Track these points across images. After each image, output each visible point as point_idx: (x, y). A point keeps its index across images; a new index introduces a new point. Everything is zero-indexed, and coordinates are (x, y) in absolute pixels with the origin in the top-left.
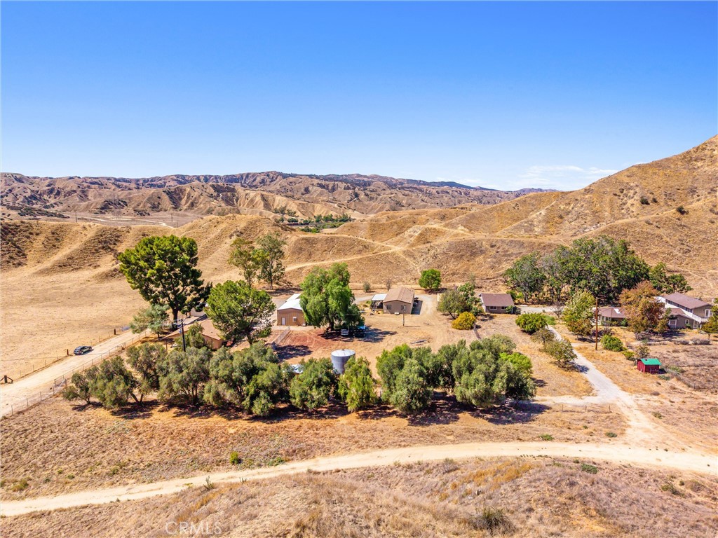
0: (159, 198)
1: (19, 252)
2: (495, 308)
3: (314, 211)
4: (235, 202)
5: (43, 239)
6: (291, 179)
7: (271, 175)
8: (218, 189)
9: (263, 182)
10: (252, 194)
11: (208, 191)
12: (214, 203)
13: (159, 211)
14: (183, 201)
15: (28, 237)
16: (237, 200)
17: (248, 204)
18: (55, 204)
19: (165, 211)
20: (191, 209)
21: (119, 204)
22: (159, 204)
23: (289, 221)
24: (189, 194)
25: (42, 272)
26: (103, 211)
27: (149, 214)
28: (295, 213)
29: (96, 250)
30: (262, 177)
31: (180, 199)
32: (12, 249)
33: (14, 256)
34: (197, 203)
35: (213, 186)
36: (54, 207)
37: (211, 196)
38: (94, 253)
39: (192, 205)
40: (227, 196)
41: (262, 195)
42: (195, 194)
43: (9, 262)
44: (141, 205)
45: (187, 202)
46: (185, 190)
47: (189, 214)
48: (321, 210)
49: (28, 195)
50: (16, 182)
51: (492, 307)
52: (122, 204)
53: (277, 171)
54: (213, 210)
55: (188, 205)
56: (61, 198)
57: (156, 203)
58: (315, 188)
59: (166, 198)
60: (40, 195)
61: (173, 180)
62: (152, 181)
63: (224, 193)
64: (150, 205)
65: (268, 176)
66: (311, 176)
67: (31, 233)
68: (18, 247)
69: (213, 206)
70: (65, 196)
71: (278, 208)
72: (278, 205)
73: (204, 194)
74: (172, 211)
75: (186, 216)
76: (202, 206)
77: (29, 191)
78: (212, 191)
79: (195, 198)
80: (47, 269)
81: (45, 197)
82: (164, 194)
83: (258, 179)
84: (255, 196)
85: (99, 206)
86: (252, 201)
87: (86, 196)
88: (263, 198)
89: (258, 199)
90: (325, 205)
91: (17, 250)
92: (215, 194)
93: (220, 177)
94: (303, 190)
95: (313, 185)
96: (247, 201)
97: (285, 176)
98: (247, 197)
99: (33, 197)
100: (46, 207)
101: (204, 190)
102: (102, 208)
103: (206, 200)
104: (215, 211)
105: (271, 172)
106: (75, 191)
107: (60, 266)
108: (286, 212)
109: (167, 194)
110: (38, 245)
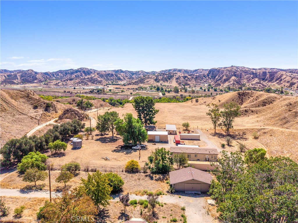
5: (252, 99)
15: (249, 98)
29: (259, 105)
32: (240, 101)
67: (251, 96)
110: (249, 101)
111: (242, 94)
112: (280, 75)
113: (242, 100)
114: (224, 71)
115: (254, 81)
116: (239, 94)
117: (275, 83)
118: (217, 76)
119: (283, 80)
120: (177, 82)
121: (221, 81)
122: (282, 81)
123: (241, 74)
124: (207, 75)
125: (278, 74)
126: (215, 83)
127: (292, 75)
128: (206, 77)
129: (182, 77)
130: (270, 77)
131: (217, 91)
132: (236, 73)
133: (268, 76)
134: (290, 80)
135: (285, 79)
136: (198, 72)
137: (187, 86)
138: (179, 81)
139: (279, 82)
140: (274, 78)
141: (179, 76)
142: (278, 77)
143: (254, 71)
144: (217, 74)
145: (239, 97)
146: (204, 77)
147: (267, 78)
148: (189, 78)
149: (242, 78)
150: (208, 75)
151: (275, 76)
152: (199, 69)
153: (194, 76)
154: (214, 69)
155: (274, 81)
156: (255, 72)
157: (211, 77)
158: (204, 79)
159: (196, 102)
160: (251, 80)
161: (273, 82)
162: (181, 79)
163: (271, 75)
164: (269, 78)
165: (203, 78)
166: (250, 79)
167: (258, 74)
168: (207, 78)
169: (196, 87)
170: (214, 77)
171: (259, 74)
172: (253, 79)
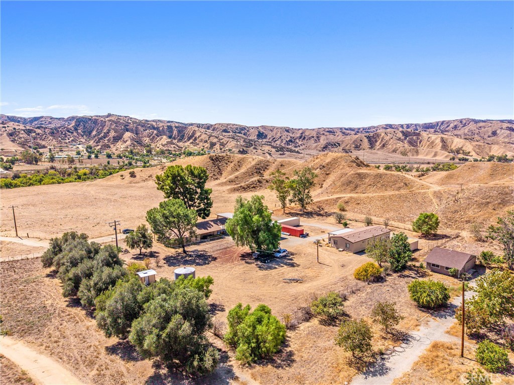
0: (361, 141)
1: (219, 172)
2: (438, 266)
3: (490, 152)
4: (418, 144)
5: (233, 165)
6: (482, 124)
7: (464, 122)
8: (406, 134)
9: (455, 127)
10: (433, 137)
11: (397, 135)
12: (400, 144)
13: (359, 150)
14: (378, 143)
15: (227, 164)
16: (420, 143)
17: (428, 145)
18: (301, 145)
19: (364, 150)
20: (382, 149)
21: (335, 145)
22: (360, 145)
23: (460, 160)
24: (383, 138)
25: (219, 185)
26: (324, 149)
27: (351, 152)
28: (469, 153)
29: (252, 173)
30: (455, 124)
31: (376, 141)
32: (216, 170)
33: (216, 174)
34: (387, 144)
35: (402, 132)
36: (300, 147)
37: (399, 139)
38: (250, 175)
39: (384, 146)
40: (412, 139)
41: (442, 138)
42: (387, 138)
43: (212, 177)
44: (348, 146)
45: (380, 144)
46: (380, 135)
47: (379, 152)
48: (497, 150)
49: (288, 140)
50: (285, 132)
51: (434, 265)
52: (336, 145)
53: (471, 118)
54: (397, 150)
55: (380, 146)
56: (305, 141)
57: (358, 144)
58: (503, 131)
59: (366, 140)
60: (295, 139)
61: (383, 128)
62: (368, 129)
63: (411, 137)
64: (354, 146)
65: (461, 122)
66: (502, 121)
67: (229, 162)
68: (220, 169)
69: (398, 147)
70: (307, 140)
71: (454, 149)
72: (455, 146)
73: (394, 137)
74: (368, 150)
75: (377, 153)
76: (390, 146)
77: (289, 137)
78: (400, 135)
79: (387, 141)
80: (223, 183)
81: (297, 141)
82: (365, 138)
83: (452, 125)
84: (436, 139)
85: (322, 147)
86: (433, 142)
87: (319, 140)
88: (443, 140)
89: (438, 141)
90: (505, 146)
91: (219, 170)
92: (403, 138)
93: (419, 125)
94: (490, 134)
95: (502, 128)
96: (428, 143)
97: (476, 122)
98: (429, 140)
99: (290, 141)
100: (296, 147)
101: (395, 135)
102: (324, 148)
103: (394, 142)
104: (399, 151)
105: (465, 119)
106: (313, 137)
107: (230, 182)
108: (461, 152)
109: (367, 138)
110: (229, 169)
111: (215, 159)
112: (192, 132)
113: (219, 167)
114: (105, 122)
115: (162, 140)
116: (211, 158)
117: (188, 143)
118: (93, 130)
119: (198, 138)
120: (13, 141)
121: (109, 140)
122: (196, 140)
123: (136, 128)
124: (73, 129)
125: (188, 130)
126: (97, 143)
127: (206, 131)
128: (72, 133)
129: (23, 132)
130: (178, 134)
131: (111, 157)
132: (128, 126)
133: (175, 132)
134: (207, 139)
135: (200, 138)
136: (43, 122)
137: (42, 149)
138: (16, 138)
139: (194, 142)
140: (184, 136)
141: (15, 129)
142: (190, 134)
143: (154, 124)
144: (93, 128)
145: (213, 163)
146: (68, 131)
147: (175, 135)
148: (38, 134)
149: (141, 135)
150: (76, 129)
151: (185, 133)
152: (42, 117)
153: (47, 129)
154: (86, 118)
155: (186, 140)
156: (156, 126)
157: (82, 133)
158: (69, 137)
159: (131, 176)
160: (157, 138)
161: (185, 142)
162: (21, 136)
163: (179, 132)
164: (178, 136)
165: (66, 134)
166: (154, 137)
167: (161, 129)
168: (75, 134)
169: (62, 151)
170: (88, 133)
171: (163, 129)
172: (158, 136)
